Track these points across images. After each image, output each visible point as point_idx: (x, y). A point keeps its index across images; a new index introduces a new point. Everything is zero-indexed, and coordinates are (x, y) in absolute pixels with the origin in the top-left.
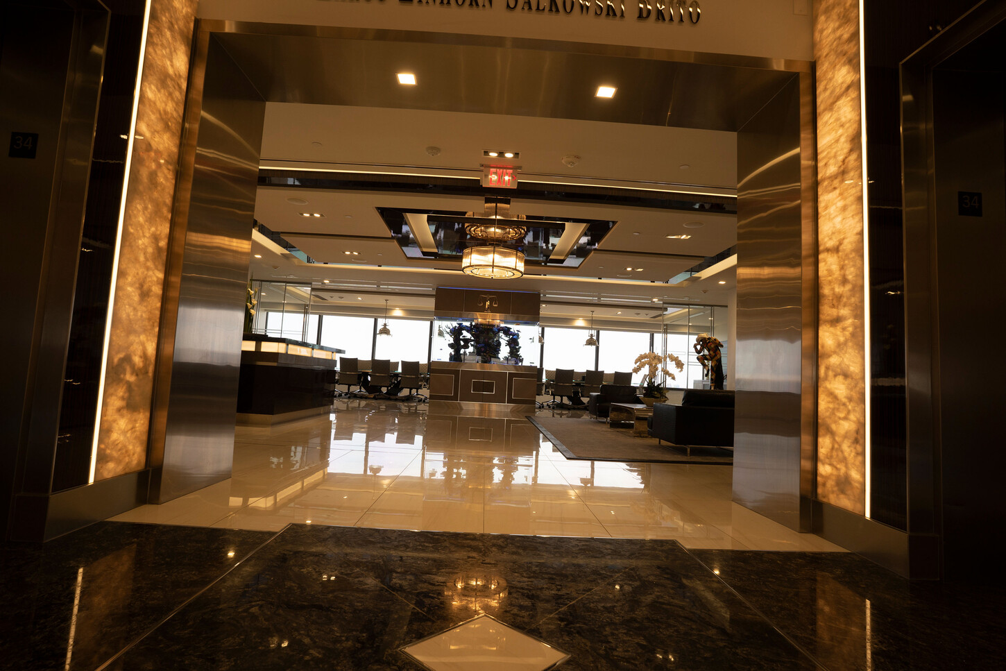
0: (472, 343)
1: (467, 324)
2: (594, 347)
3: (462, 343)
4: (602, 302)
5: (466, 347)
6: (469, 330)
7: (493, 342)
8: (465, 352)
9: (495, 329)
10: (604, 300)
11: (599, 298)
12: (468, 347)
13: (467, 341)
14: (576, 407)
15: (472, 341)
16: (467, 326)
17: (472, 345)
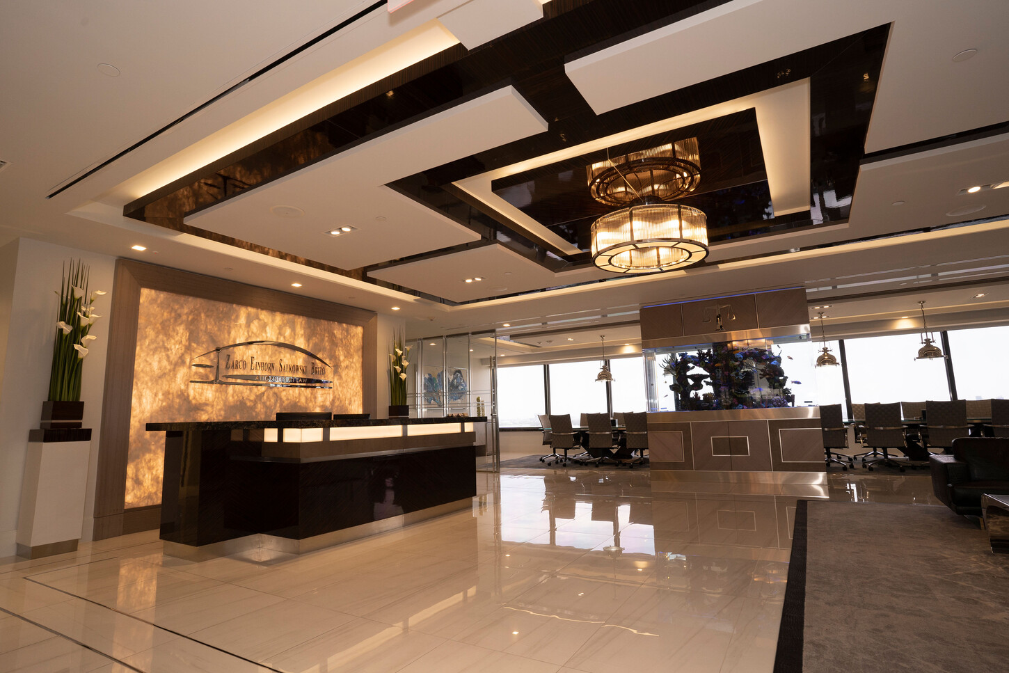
0: (708, 380)
1: (695, 353)
2: (941, 361)
3: (691, 382)
4: (941, 281)
5: (698, 386)
6: (699, 361)
7: (737, 375)
8: (696, 394)
9: (738, 355)
10: (945, 276)
11: (935, 275)
12: (700, 387)
13: (698, 379)
14: (918, 463)
15: (706, 377)
16: (693, 357)
17: (708, 383)
